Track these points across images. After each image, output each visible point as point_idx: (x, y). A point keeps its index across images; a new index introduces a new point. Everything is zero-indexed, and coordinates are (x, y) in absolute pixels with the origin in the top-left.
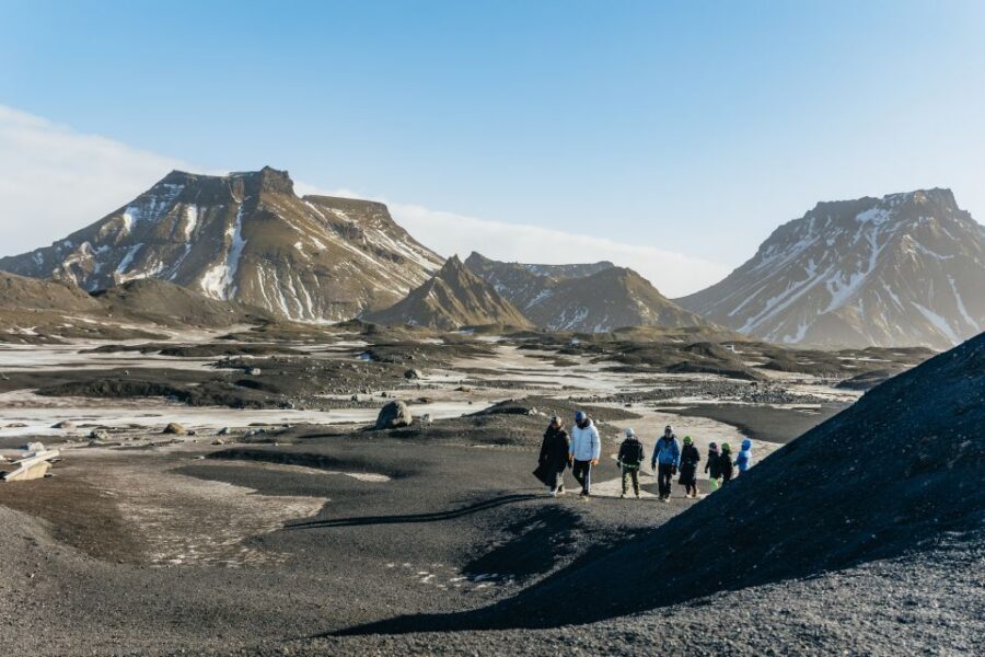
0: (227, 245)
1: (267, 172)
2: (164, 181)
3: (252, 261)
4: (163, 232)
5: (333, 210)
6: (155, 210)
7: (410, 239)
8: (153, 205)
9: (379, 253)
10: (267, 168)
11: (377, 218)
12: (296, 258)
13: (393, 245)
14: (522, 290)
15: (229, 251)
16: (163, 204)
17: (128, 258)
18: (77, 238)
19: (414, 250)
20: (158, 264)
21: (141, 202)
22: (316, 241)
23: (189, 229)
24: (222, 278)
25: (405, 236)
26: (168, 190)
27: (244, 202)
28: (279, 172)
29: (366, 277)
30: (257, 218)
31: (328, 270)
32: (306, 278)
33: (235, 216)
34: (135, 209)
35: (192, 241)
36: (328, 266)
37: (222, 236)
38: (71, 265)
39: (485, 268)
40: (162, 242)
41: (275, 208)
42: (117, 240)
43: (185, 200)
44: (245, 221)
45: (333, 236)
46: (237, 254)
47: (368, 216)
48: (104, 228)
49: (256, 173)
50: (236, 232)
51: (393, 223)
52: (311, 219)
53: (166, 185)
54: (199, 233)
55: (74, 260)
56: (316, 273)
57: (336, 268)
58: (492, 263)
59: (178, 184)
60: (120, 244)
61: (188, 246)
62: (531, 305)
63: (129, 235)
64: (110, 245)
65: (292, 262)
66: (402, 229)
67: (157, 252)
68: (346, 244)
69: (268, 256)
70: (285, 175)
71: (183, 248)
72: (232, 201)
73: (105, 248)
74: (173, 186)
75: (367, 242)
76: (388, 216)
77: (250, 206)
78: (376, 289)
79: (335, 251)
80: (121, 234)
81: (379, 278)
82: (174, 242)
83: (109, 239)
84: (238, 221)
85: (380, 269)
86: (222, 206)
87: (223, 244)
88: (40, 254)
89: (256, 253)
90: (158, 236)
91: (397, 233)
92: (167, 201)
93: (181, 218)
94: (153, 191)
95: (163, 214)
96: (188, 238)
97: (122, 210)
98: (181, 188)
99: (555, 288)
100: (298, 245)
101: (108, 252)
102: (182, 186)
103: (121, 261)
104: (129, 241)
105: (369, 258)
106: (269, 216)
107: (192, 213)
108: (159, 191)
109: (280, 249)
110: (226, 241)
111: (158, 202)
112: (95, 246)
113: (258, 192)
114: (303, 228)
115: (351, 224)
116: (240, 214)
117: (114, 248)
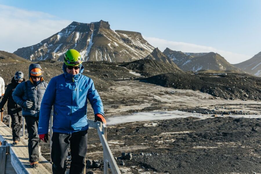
0: (87, 44)
1: (101, 22)
2: (70, 25)
3: (94, 49)
4: (68, 40)
5: (123, 34)
6: (67, 33)
7: (148, 44)
8: (67, 32)
9: (136, 47)
10: (101, 20)
11: (138, 37)
12: (108, 48)
13: (142, 46)
14: (181, 60)
15: (88, 46)
16: (70, 32)
17: (58, 48)
18: (43, 42)
19: (149, 47)
20: (66, 50)
21: (64, 31)
22: (115, 43)
23: (76, 39)
24: (85, 54)
25: (146, 43)
26: (72, 27)
27: (94, 31)
28: (105, 22)
29: (130, 55)
30: (97, 36)
31: (118, 52)
32: (111, 55)
33: (91, 35)
34: (61, 33)
35: (77, 43)
36: (118, 51)
37: (86, 42)
38: (41, 50)
39: (170, 53)
40: (68, 43)
41: (104, 33)
42: (55, 42)
43: (76, 30)
44: (94, 37)
45: (121, 42)
46: (90, 47)
47: (135, 37)
48: (51, 39)
49: (98, 22)
50: (91, 40)
51: (143, 39)
52: (115, 37)
53: (71, 26)
54: (80, 41)
55: (42, 48)
56: (115, 53)
57: (121, 52)
58: (173, 51)
59: (75, 26)
60: (56, 44)
61: (76, 45)
62: (184, 65)
63: (58, 41)
64: (53, 44)
65: (107, 50)
66: (145, 40)
67: (66, 46)
68: (125, 44)
69: (100, 48)
70: (107, 23)
71: (74, 45)
72: (90, 31)
73: (51, 45)
74: (73, 26)
75: (133, 44)
76: (142, 37)
77: (95, 32)
78: (133, 59)
79: (121, 46)
80: (56, 41)
81: (135, 55)
82: (72, 43)
83: (53, 42)
84: (92, 37)
85: (135, 52)
86: (87, 32)
87: (86, 44)
88: (32, 47)
89: (96, 47)
90: (67, 41)
91: (144, 42)
92: (71, 31)
93: (74, 36)
94: (67, 28)
95: (69, 35)
96: (76, 42)
97: (57, 34)
98: (76, 27)
99: (192, 59)
100: (109, 45)
101: (52, 46)
102: (76, 26)
103: (56, 49)
104: (58, 43)
105: (133, 49)
106: (101, 36)
107: (78, 34)
108: (69, 28)
109: (103, 46)
110: (87, 43)
111: (68, 31)
112: (48, 44)
113: (98, 28)
114: (111, 39)
115: (128, 38)
116: (92, 35)
117: (54, 45)
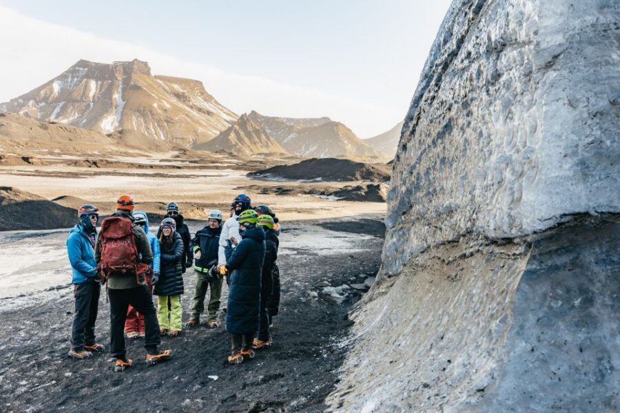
0: (114, 104)
1: (136, 62)
2: (75, 66)
3: (129, 113)
4: (76, 95)
5: (173, 85)
6: (71, 82)
7: (216, 102)
8: (70, 79)
9: (200, 110)
10: (136, 60)
11: (197, 90)
12: (154, 112)
13: (207, 106)
14: (280, 133)
15: (116, 108)
16: (75, 79)
17: (57, 110)
18: (26, 98)
19: (219, 108)
20: (74, 114)
21: (63, 77)
22: (165, 103)
23: (91, 94)
24: (112, 123)
25: (213, 101)
26: (79, 70)
27: (123, 79)
28: (142, 62)
29: (193, 124)
30: (130, 88)
31: (172, 119)
32: (161, 124)
33: (119, 86)
34: (59, 82)
35: (94, 101)
36: (173, 117)
37: (111, 99)
38: (24, 114)
39: (259, 120)
40: (75, 101)
41: (141, 83)
42: (50, 99)
43: (89, 76)
44: (124, 90)
45: (174, 100)
46: (120, 109)
47: (192, 89)
48: (42, 92)
49: (129, 63)
50: (119, 97)
51: (206, 92)
52: (161, 90)
53: (77, 68)
54: (98, 97)
55: (26, 111)
56: (167, 121)
57: (177, 118)
58: (263, 117)
59: (84, 67)
60: (52, 102)
61: (92, 104)
62: (285, 141)
63: (57, 98)
64: (46, 102)
65: (152, 115)
66: (211, 96)
67: (74, 107)
68: (181, 105)
69: (139, 111)
70: (146, 64)
71: (89, 105)
72: (116, 79)
73: (43, 104)
74: (81, 69)
75: (193, 104)
76: (203, 89)
77: (126, 82)
78: (199, 131)
79: (177, 110)
80: (52, 96)
81: (200, 124)
82: (83, 101)
83: (45, 99)
84: (120, 90)
85: (201, 119)
86: (110, 81)
87: (112, 103)
88: (4, 107)
89: (131, 109)
90: (74, 98)
91: (209, 98)
92: (77, 77)
93: (86, 87)
94: (69, 71)
95: (76, 85)
96: (91, 100)
97: (52, 81)
98: (86, 70)
99: (299, 132)
100: (155, 105)
101: (45, 106)
102: (87, 69)
103: (53, 111)
104: (57, 100)
105: (194, 113)
106: (137, 88)
107: (93, 85)
108: (73, 71)
109: (144, 107)
110: (114, 102)
111: (73, 78)
112: (37, 103)
113: (130, 73)
114: (157, 95)
115: (184, 93)
116: (121, 86)
117: (49, 104)
